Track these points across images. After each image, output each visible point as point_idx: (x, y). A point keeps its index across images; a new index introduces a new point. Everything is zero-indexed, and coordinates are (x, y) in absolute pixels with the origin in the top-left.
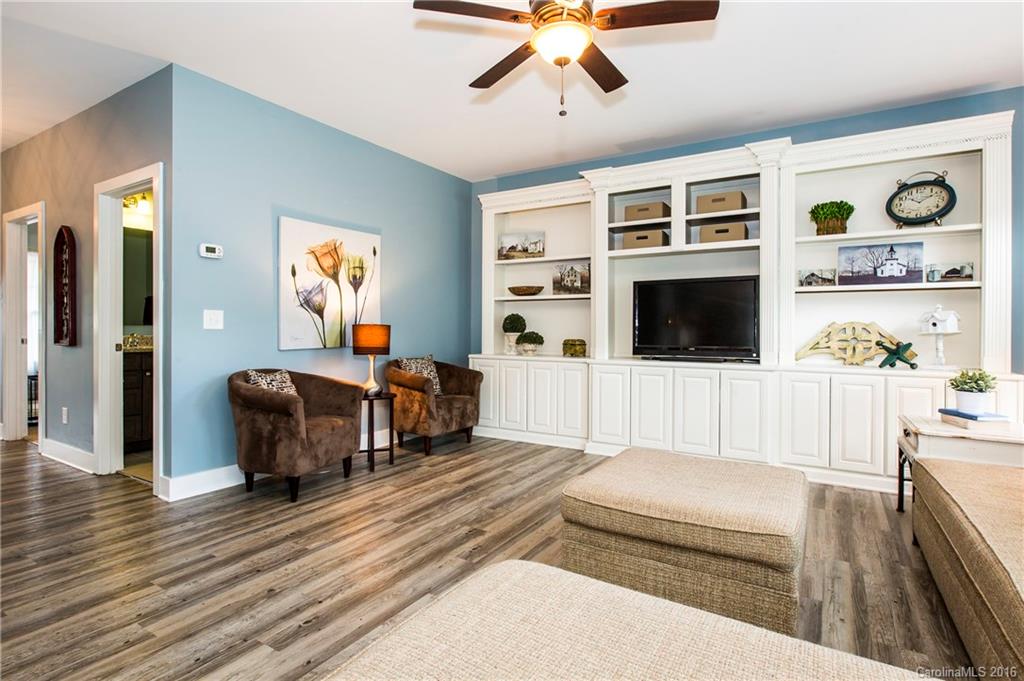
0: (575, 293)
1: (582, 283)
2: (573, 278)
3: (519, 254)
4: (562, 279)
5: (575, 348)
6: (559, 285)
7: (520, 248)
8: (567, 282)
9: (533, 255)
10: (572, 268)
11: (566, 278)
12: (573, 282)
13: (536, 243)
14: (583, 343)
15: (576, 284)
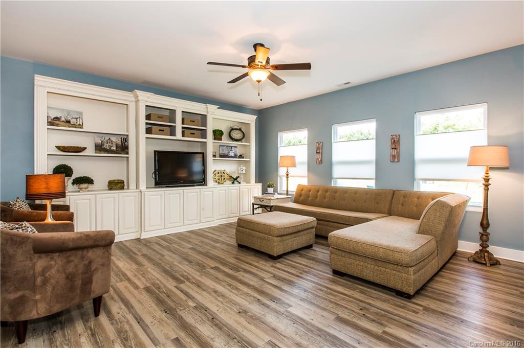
0: (112, 153)
1: (116, 148)
2: (110, 144)
3: (63, 123)
4: (102, 145)
5: (116, 185)
6: (99, 148)
7: (63, 119)
8: (106, 146)
9: (74, 126)
10: (110, 139)
11: (105, 144)
12: (110, 147)
13: (77, 119)
14: (122, 182)
15: (112, 148)
